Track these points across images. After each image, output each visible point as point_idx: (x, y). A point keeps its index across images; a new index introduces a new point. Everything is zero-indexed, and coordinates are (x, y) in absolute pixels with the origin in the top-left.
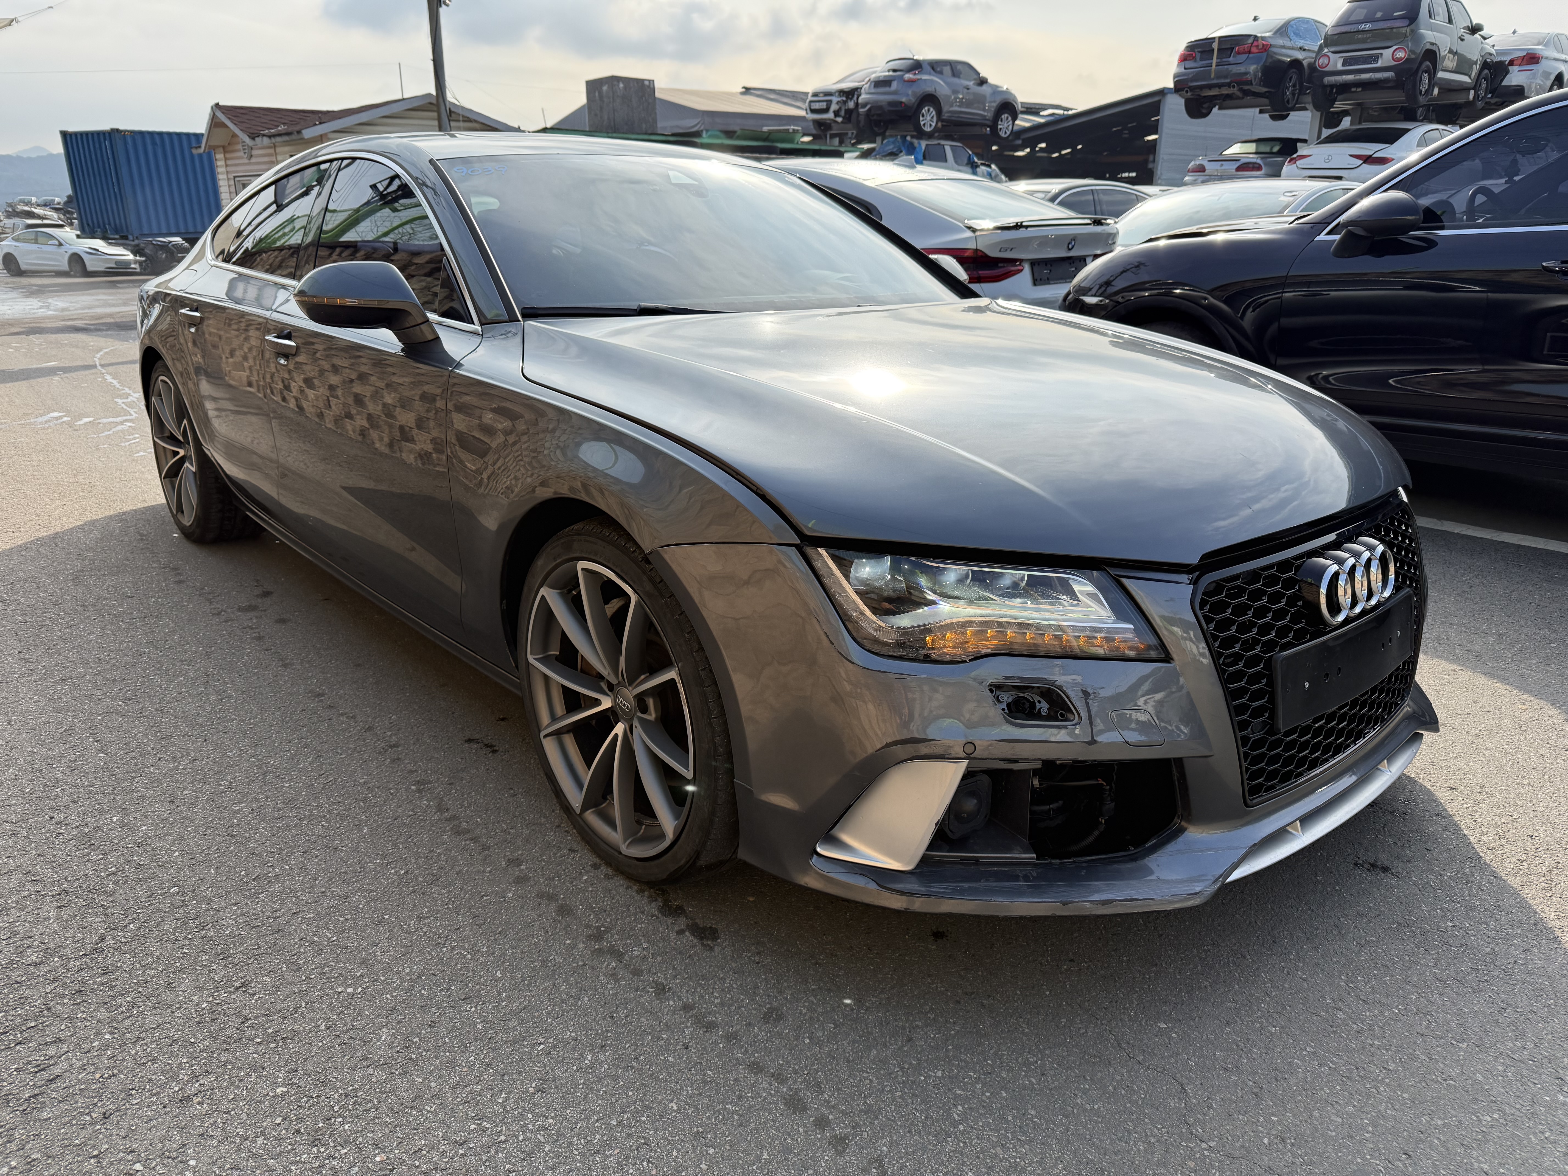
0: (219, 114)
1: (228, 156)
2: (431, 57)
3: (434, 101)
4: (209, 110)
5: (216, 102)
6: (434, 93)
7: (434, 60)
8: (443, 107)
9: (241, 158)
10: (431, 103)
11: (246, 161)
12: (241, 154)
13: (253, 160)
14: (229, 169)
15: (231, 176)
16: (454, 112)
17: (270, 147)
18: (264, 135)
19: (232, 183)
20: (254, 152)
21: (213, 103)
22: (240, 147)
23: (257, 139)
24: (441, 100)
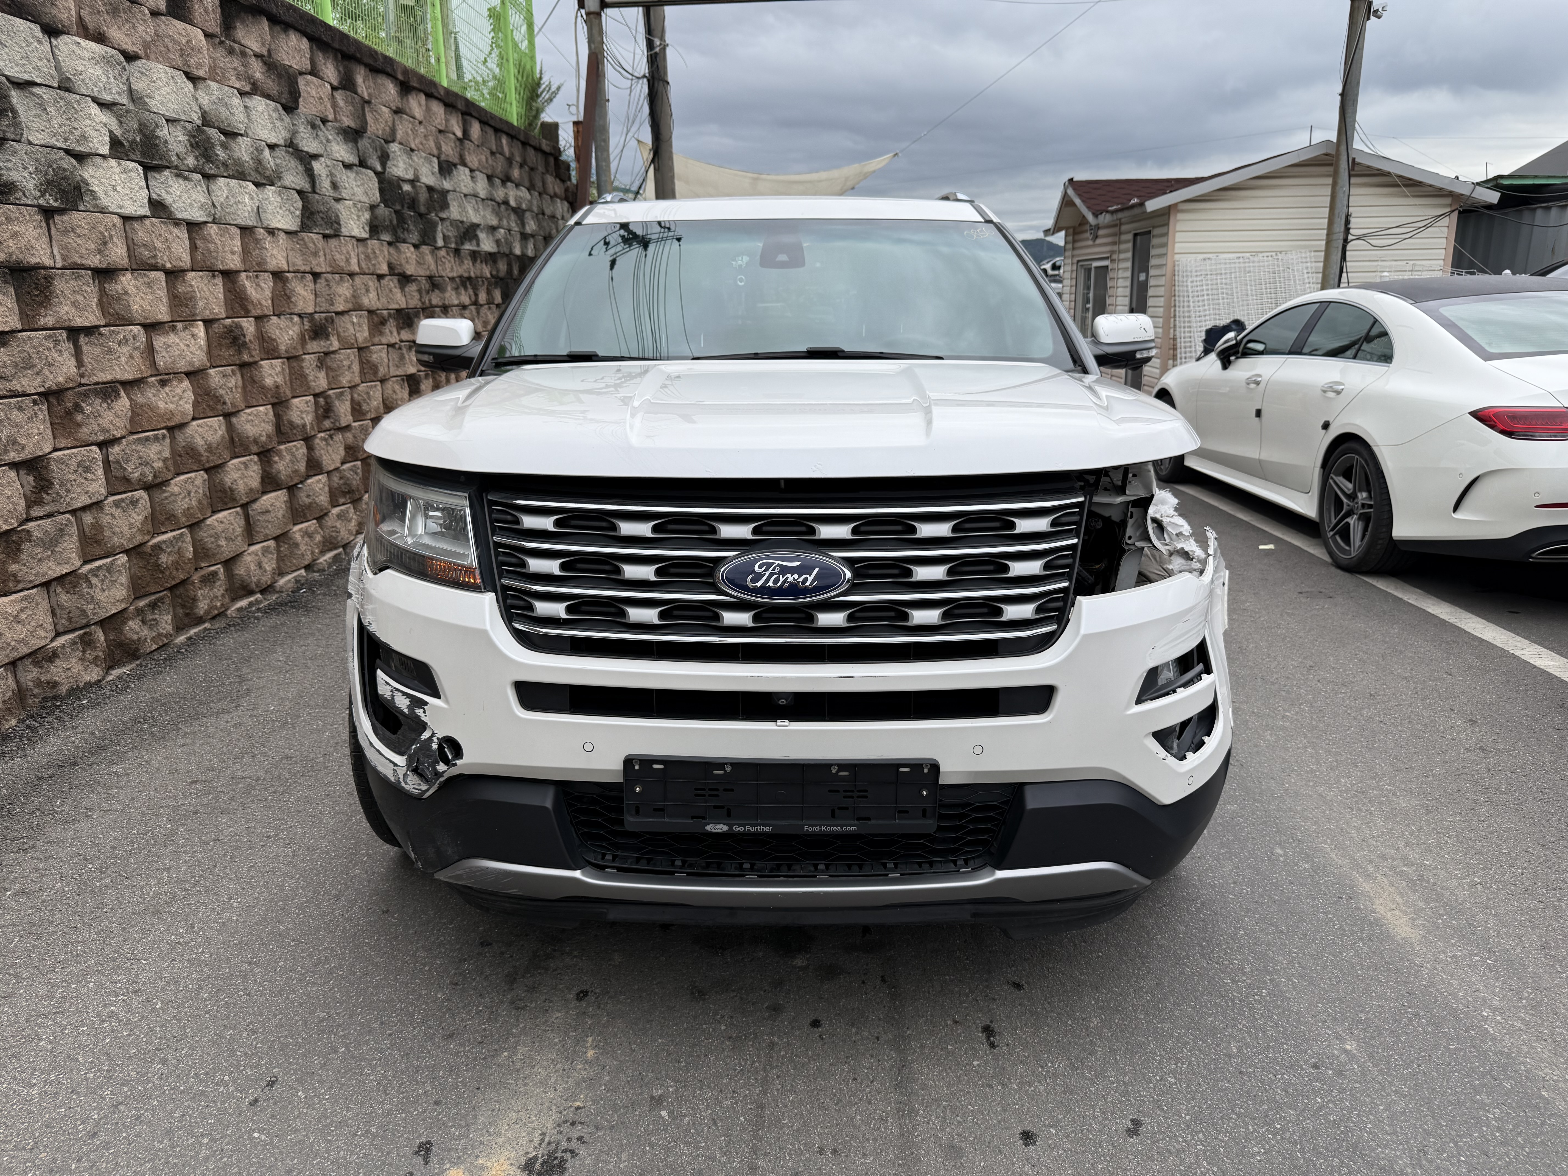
0: (1070, 192)
1: (1077, 237)
2: (1340, 90)
3: (1334, 153)
4: (1062, 188)
5: (1070, 177)
6: (1334, 139)
7: (1342, 95)
8: (1344, 158)
9: (1087, 239)
10: (1326, 155)
11: (1090, 243)
12: (1088, 235)
13: (1098, 241)
14: (1076, 252)
15: (1075, 260)
16: (1359, 164)
17: (1116, 225)
18: (1107, 212)
19: (1075, 268)
20: (1101, 232)
21: (1065, 178)
22: (1088, 227)
23: (1100, 216)
24: (1343, 148)
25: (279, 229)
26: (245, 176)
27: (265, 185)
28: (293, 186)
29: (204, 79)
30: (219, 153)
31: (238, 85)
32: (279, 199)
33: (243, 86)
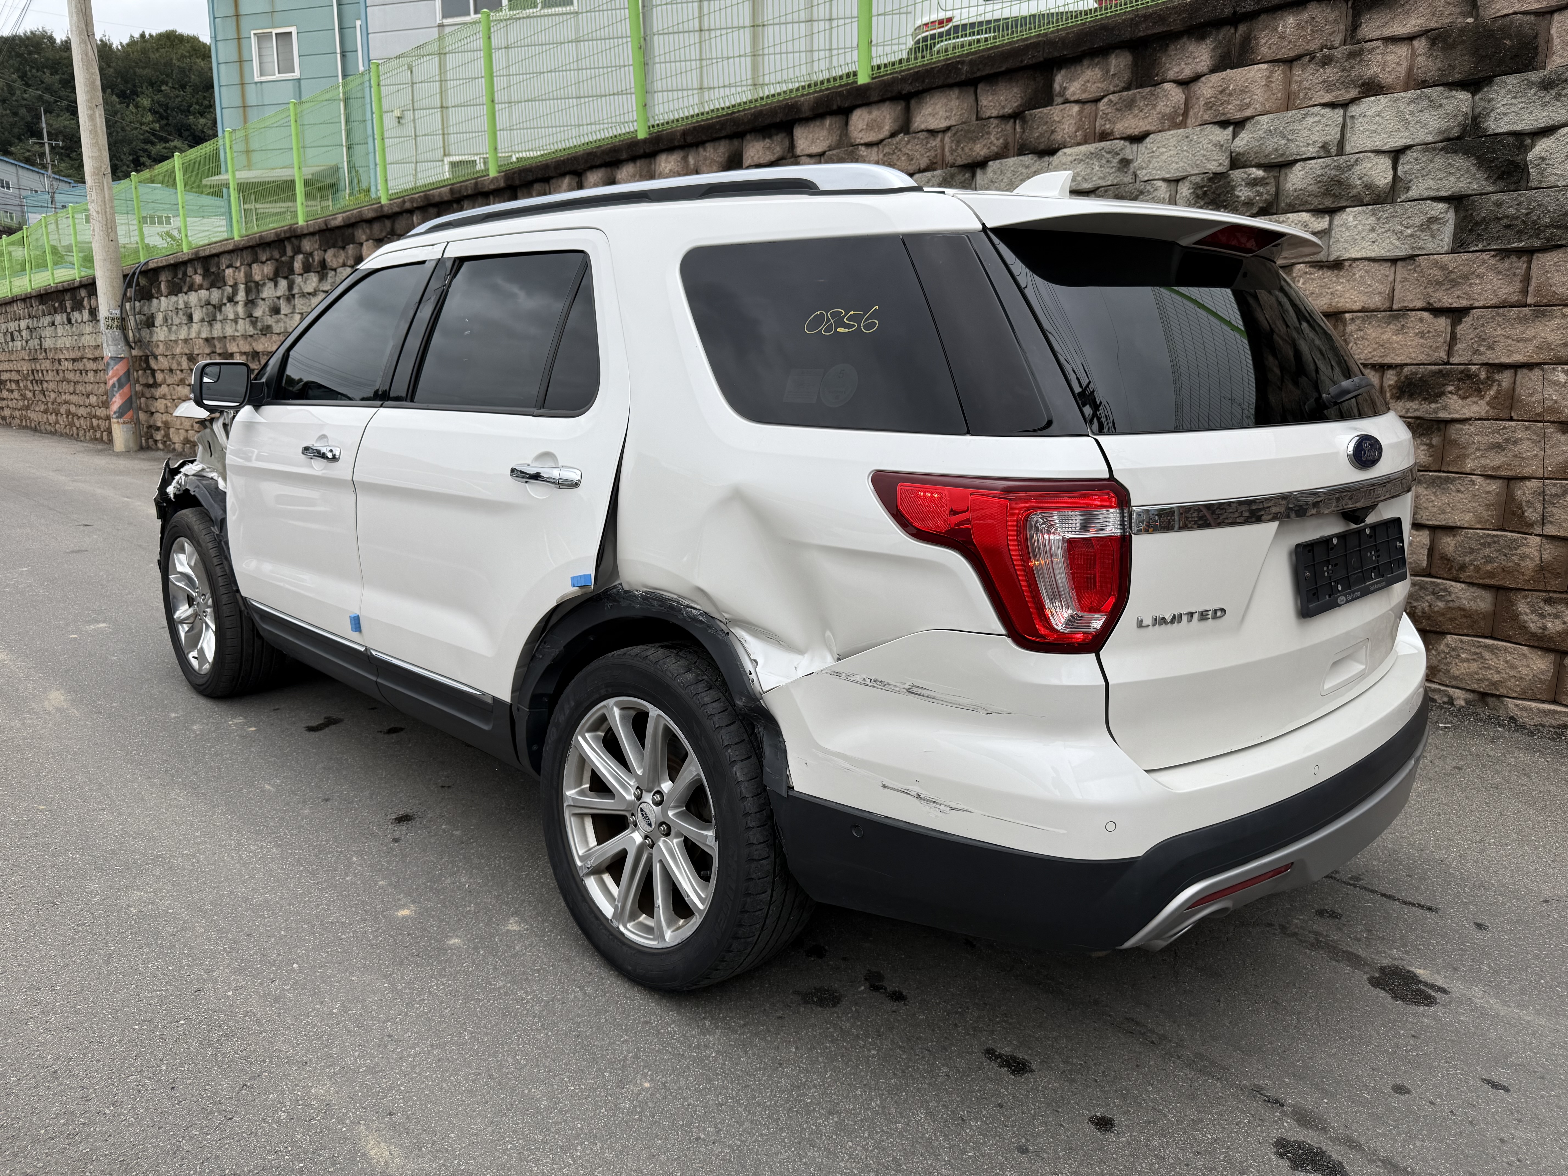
25: (1355, 260)
26: (1294, 207)
27: (1344, 208)
28: (1432, 194)
29: (1253, 117)
30: (1240, 194)
31: (1328, 98)
32: (1372, 220)
33: (1336, 97)
